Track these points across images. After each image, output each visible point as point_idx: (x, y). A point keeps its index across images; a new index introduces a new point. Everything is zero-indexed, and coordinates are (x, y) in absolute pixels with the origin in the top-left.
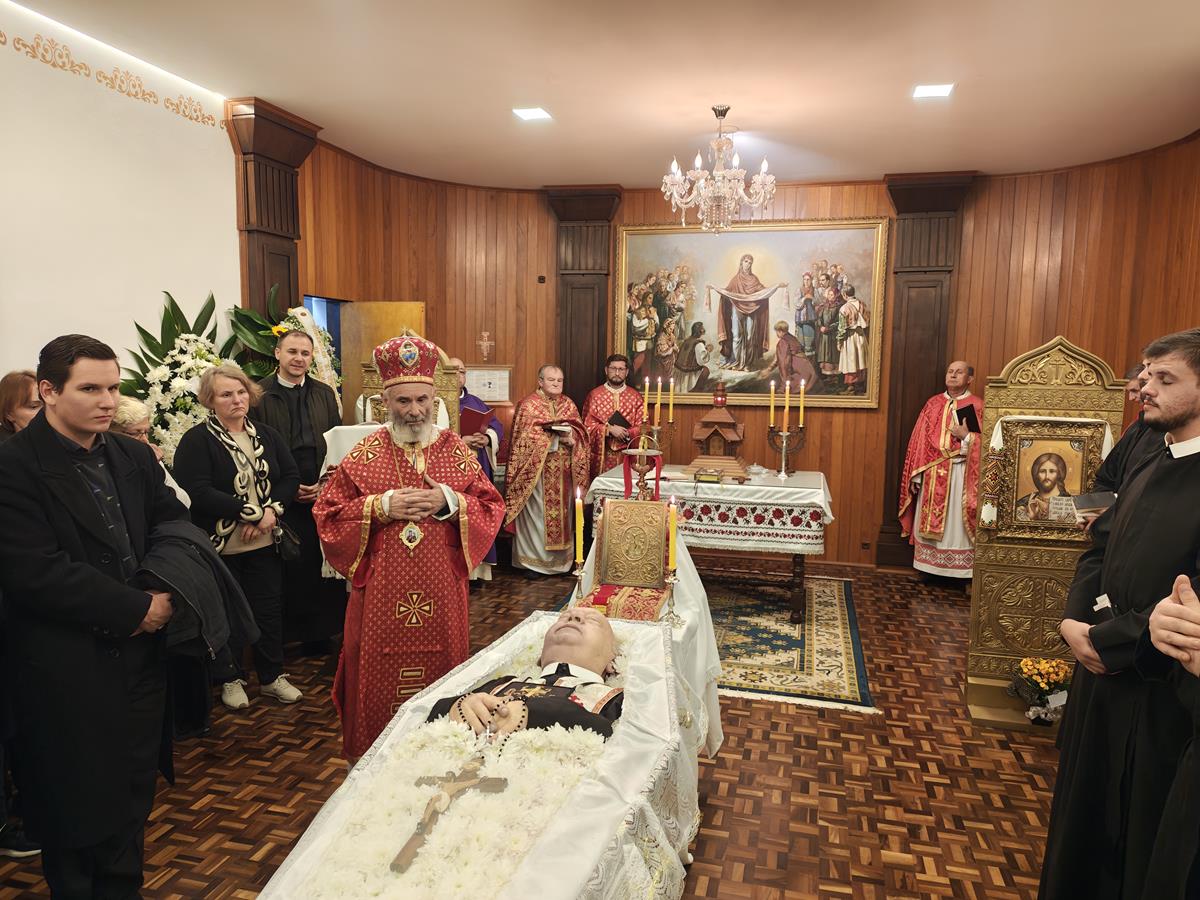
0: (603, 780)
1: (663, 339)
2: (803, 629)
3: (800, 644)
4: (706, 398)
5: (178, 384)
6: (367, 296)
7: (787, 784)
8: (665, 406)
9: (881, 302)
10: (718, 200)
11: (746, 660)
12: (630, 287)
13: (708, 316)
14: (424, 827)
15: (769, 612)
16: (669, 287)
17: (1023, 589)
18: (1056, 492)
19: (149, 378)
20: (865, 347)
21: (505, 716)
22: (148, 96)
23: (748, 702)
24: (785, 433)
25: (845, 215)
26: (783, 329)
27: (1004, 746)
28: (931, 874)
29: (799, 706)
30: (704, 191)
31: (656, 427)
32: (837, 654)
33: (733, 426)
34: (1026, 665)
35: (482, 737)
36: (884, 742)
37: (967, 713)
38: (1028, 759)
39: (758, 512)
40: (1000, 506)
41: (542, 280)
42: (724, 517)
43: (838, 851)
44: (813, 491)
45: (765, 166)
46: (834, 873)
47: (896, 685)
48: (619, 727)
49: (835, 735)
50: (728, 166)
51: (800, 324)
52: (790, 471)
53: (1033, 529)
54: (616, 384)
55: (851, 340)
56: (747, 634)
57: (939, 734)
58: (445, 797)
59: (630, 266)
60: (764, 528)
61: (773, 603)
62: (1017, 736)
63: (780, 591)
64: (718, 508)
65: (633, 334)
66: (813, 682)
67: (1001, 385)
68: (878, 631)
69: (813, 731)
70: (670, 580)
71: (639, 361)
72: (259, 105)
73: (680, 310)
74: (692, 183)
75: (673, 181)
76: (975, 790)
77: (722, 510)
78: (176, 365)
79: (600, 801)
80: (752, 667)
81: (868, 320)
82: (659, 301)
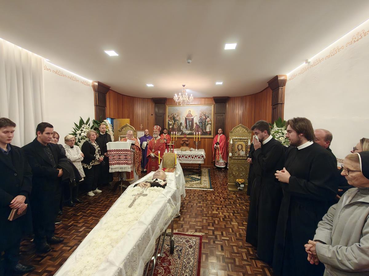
0: (163, 194)
1: (175, 125)
2: (201, 177)
3: (200, 180)
4: (183, 136)
5: (82, 134)
6: (119, 118)
7: (197, 202)
8: (175, 138)
9: (213, 119)
10: (184, 100)
11: (190, 183)
12: (169, 116)
13: (183, 121)
14: (134, 201)
15: (195, 175)
16: (176, 116)
17: (237, 167)
18: (241, 150)
19: (77, 133)
20: (211, 127)
21: (147, 185)
22: (78, 81)
23: (191, 190)
24: (197, 142)
25: (207, 103)
26: (196, 124)
27: (234, 194)
28: (221, 214)
29: (200, 190)
30: (181, 99)
31: (174, 142)
32: (206, 181)
33: (188, 141)
34: (237, 180)
35: (143, 189)
36: (214, 195)
37: (228, 189)
38: (238, 196)
39: (192, 156)
40: (232, 153)
41: (152, 115)
42: (186, 157)
43: (205, 212)
44: (202, 152)
45: (192, 95)
46: (204, 216)
47: (216, 185)
48: (166, 187)
49: (205, 194)
50: (185, 95)
51: (199, 123)
52: (198, 149)
53: (238, 157)
54: (165, 134)
55: (208, 126)
56: (191, 178)
57: (223, 193)
58: (137, 197)
59: (168, 112)
60: (193, 159)
61: (196, 173)
62: (236, 193)
63: (197, 171)
64: (185, 156)
65: (169, 125)
66: (202, 186)
67: (232, 132)
68: (214, 177)
69: (202, 194)
70: (176, 166)
71: (170, 129)
72: (99, 83)
73: (178, 120)
74: (179, 98)
75: (176, 97)
76: (229, 201)
77: (186, 156)
78: (82, 130)
79: (163, 197)
80: (191, 184)
81: (211, 122)
82: (174, 119)
